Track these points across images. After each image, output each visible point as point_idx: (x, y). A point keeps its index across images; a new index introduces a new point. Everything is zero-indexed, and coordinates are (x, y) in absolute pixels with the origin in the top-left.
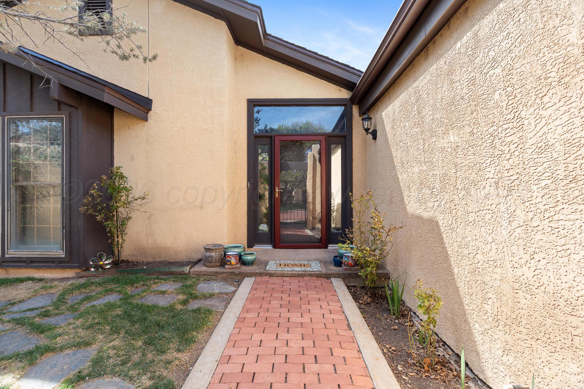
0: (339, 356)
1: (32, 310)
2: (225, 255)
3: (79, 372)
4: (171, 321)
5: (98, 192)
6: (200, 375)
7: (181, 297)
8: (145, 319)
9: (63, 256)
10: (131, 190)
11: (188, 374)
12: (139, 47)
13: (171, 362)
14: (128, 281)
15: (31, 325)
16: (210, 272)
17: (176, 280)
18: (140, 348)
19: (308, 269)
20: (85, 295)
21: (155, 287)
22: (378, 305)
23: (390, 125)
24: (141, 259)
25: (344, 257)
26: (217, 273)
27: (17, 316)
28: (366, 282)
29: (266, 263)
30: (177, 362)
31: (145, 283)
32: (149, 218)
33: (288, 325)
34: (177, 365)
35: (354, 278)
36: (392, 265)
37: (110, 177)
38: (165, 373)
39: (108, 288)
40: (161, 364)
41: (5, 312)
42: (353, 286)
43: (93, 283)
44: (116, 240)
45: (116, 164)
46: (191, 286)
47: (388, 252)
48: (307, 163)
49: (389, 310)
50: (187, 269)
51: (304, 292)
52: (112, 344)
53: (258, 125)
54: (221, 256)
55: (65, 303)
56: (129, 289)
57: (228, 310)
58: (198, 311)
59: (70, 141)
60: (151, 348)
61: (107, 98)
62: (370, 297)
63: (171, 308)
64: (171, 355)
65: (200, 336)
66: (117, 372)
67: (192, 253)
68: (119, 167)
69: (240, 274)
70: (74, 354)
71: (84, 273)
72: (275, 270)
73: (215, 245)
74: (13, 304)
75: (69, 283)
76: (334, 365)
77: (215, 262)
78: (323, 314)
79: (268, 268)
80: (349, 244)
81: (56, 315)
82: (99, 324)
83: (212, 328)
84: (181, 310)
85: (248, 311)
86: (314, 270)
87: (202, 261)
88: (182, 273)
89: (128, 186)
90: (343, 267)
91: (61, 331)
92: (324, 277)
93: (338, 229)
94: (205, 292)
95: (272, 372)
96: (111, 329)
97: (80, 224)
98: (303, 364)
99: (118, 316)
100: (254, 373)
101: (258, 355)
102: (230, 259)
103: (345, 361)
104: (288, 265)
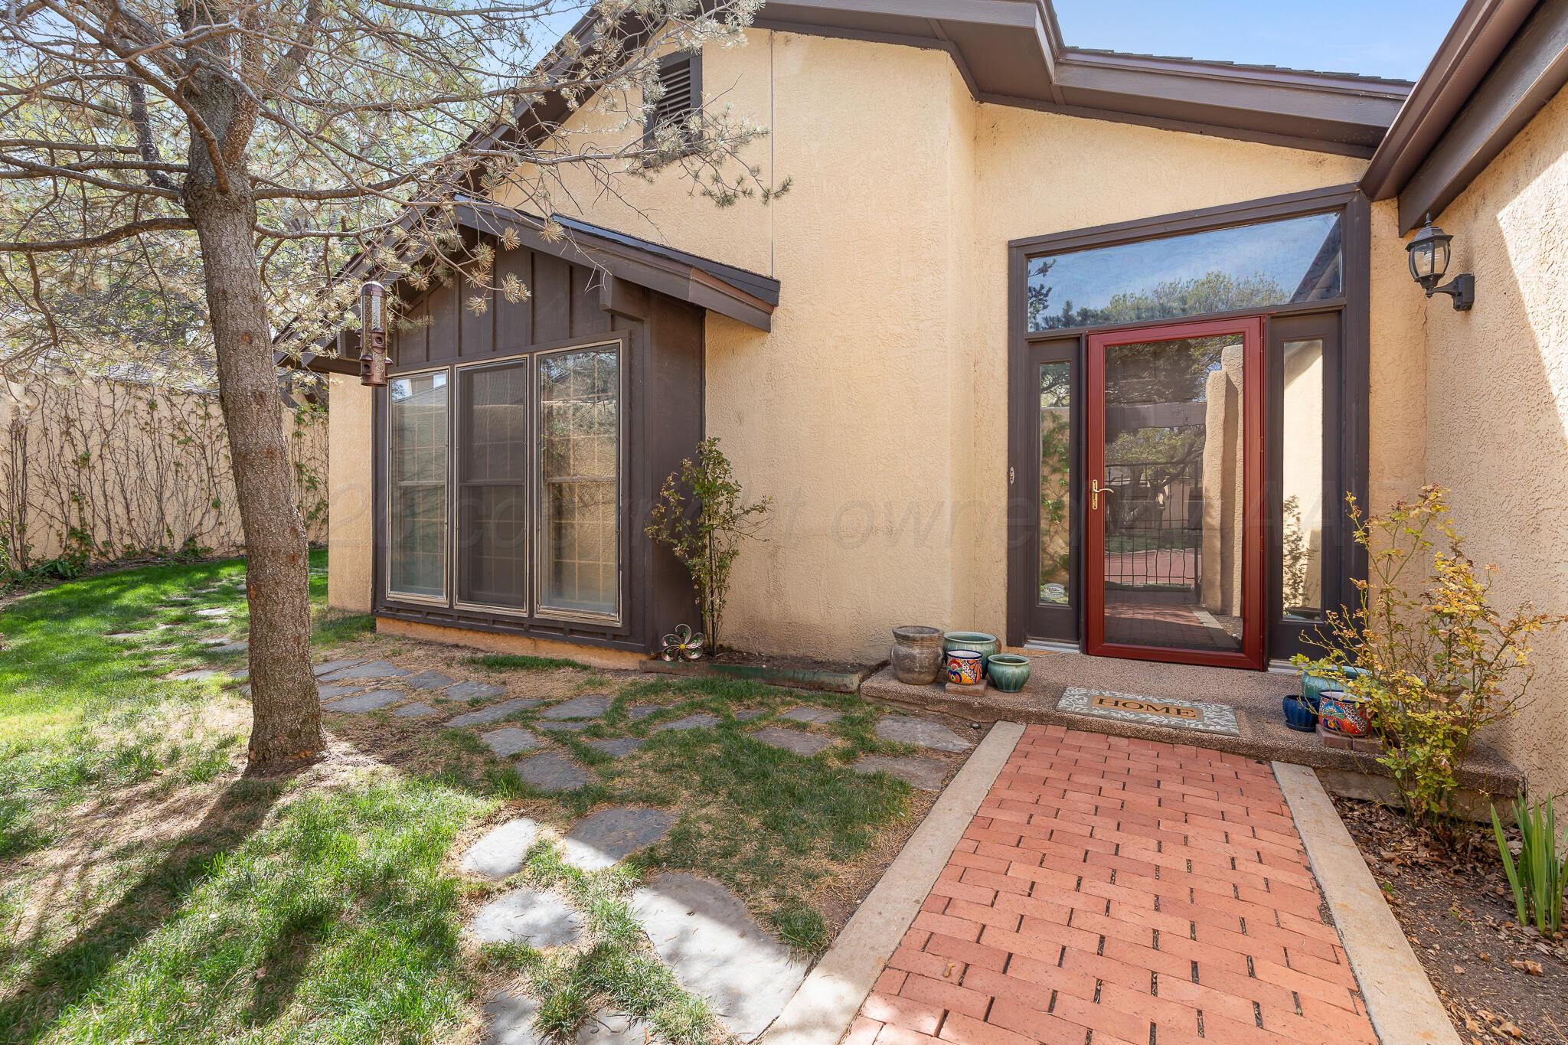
0: (1276, 986)
1: (575, 720)
2: (946, 657)
3: (652, 850)
4: (818, 791)
5: (676, 493)
6: (877, 920)
7: (839, 742)
8: (765, 775)
9: (619, 625)
10: (738, 491)
11: (853, 913)
12: (755, 171)
13: (817, 877)
14: (731, 690)
15: (576, 746)
16: (908, 695)
17: (828, 702)
18: (756, 832)
19: (1192, 723)
20: (656, 707)
21: (784, 712)
22: (1462, 880)
23: (1534, 252)
24: (757, 648)
25: (1323, 703)
26: (924, 701)
27: (556, 727)
28: (1409, 794)
29: (1060, 692)
30: (829, 880)
31: (765, 701)
32: (773, 555)
33: (1116, 862)
34: (829, 886)
35: (1361, 773)
36: (1535, 754)
37: (698, 463)
38: (804, 895)
39: (696, 700)
40: (797, 875)
41: (538, 716)
42: (1360, 801)
43: (669, 686)
44: (709, 599)
45: (709, 434)
46: (862, 721)
47: (1509, 703)
48: (1205, 405)
49: (1513, 905)
50: (853, 681)
51: (1172, 787)
52: (704, 811)
53: (1045, 307)
54: (936, 659)
55: (625, 716)
56: (734, 708)
57: (948, 792)
58: (876, 779)
59: (630, 389)
60: (777, 837)
61: (695, 292)
62: (1426, 845)
63: (817, 763)
64: (817, 861)
65: (880, 838)
66: (713, 869)
67: (866, 645)
68: (715, 439)
69: (984, 709)
70: (643, 815)
71: (653, 664)
72: (1085, 711)
73: (921, 629)
74: (548, 705)
75: (630, 679)
76: (1257, 1005)
77: (920, 673)
78: (1233, 859)
79: (1062, 703)
80: (1339, 658)
81: (612, 736)
82: (681, 767)
83: (908, 827)
84: (840, 771)
85: (1000, 804)
86: (1211, 728)
87: (891, 667)
88: (843, 689)
89: (732, 482)
90: (1319, 734)
91: (620, 766)
92: (1250, 756)
93: (1308, 614)
94: (896, 740)
95: (1060, 965)
96: (703, 782)
97: (647, 560)
98: (1153, 973)
99: (714, 758)
100: (1010, 955)
101: (1022, 916)
102: (958, 669)
103: (1298, 1006)
104: (1124, 705)
